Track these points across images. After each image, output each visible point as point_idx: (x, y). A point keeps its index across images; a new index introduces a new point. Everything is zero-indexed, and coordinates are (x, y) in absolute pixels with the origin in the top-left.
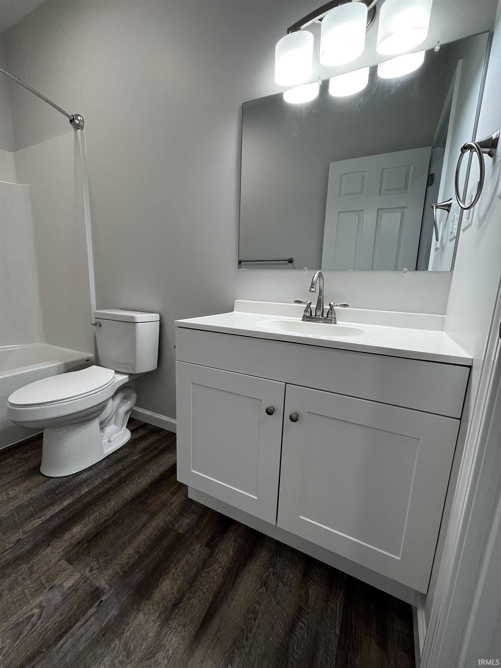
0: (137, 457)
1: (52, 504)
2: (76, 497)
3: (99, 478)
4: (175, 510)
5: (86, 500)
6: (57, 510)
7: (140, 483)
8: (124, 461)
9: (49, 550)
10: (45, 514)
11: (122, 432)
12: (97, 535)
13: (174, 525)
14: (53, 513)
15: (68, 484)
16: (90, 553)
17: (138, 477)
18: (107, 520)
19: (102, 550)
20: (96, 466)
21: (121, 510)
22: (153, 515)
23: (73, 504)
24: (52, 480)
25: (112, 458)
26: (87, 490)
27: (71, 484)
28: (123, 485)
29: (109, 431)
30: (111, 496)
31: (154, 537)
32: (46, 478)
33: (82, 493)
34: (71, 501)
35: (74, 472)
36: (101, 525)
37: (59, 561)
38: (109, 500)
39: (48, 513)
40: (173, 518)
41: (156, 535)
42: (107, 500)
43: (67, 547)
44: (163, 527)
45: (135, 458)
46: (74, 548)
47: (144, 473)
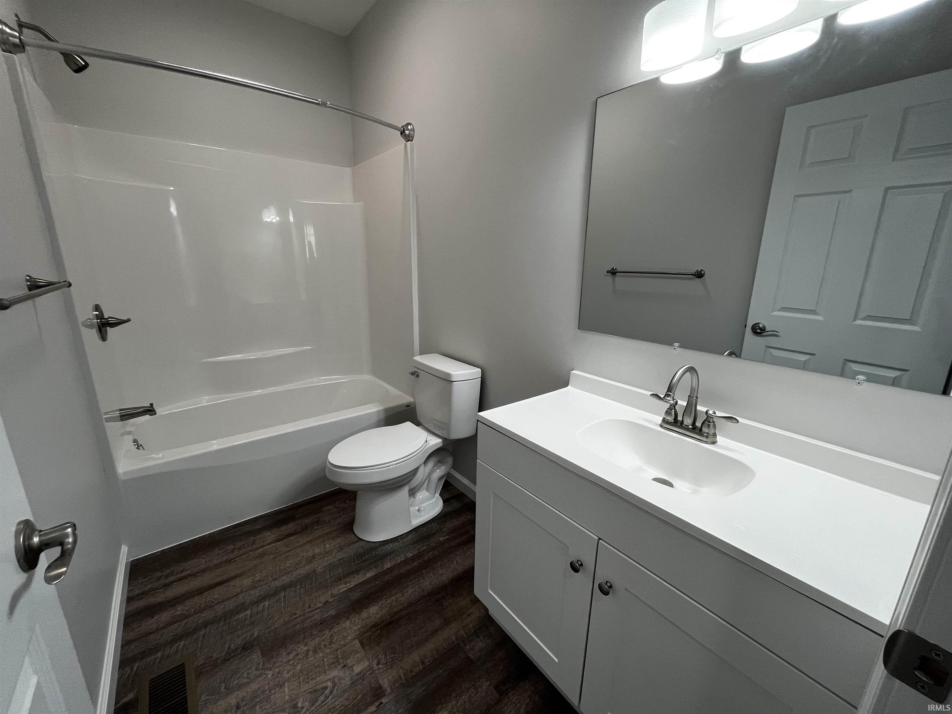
0: (444, 538)
1: (357, 572)
2: (378, 571)
3: (402, 555)
4: (471, 625)
5: (387, 578)
6: (362, 580)
7: (441, 574)
8: (430, 540)
9: (348, 623)
10: (350, 581)
11: (434, 499)
12: (390, 623)
13: (465, 645)
14: (357, 583)
15: (374, 553)
16: (380, 643)
17: (441, 566)
18: (401, 610)
19: (390, 645)
20: (402, 537)
21: (416, 602)
22: (447, 622)
23: (375, 577)
24: (361, 542)
25: (419, 532)
26: (389, 566)
27: (377, 553)
28: (424, 571)
29: (421, 497)
30: (410, 582)
31: (443, 651)
32: (357, 539)
33: (384, 568)
34: (374, 574)
35: (382, 540)
36: (396, 613)
37: (354, 640)
38: (407, 586)
39: (353, 581)
40: (466, 634)
41: (444, 649)
42: (405, 585)
43: (363, 626)
44: (453, 642)
45: (441, 539)
46: (368, 631)
47: (448, 562)
